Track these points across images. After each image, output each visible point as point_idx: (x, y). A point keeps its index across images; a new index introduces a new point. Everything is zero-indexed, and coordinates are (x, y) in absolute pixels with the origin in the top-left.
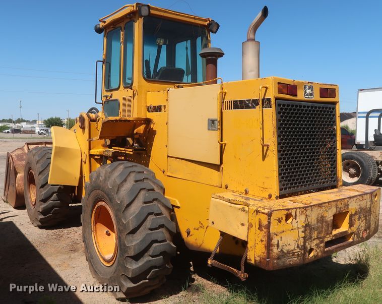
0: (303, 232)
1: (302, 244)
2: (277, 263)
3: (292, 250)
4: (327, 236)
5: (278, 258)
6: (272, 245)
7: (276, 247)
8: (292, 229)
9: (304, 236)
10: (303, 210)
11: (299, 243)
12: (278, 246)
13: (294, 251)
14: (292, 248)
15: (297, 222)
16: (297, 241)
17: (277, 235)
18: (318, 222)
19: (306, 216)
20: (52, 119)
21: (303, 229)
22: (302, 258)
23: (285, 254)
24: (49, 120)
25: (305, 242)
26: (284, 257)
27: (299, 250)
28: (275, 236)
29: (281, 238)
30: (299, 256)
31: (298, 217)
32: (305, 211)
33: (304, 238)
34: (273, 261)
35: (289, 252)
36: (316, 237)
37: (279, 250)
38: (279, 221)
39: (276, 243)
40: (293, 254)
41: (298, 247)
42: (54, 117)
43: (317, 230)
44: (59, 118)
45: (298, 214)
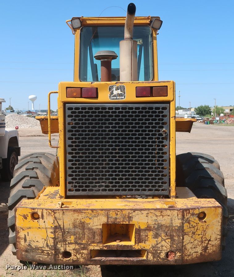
0: (52, 232)
1: (53, 244)
2: (26, 256)
3: (41, 248)
4: (93, 244)
5: (26, 251)
6: (19, 238)
7: (23, 240)
8: (39, 228)
9: (53, 237)
10: (50, 211)
11: (48, 242)
12: (25, 240)
13: (43, 249)
14: (40, 245)
15: (44, 222)
16: (45, 240)
17: (23, 230)
18: (75, 226)
19: (55, 218)
20: (202, 107)
21: (52, 230)
22: (52, 257)
23: (34, 249)
24: (198, 108)
25: (55, 244)
26: (33, 252)
27: (48, 249)
28: (22, 230)
29: (28, 233)
30: (49, 255)
31: (45, 217)
32: (53, 213)
33: (54, 239)
34: (21, 253)
35: (37, 248)
36: (73, 241)
37: (27, 243)
38: (25, 217)
39: (23, 236)
40: (43, 251)
41: (47, 246)
42: (204, 105)
43: (74, 235)
44: (208, 106)
45: (45, 214)
